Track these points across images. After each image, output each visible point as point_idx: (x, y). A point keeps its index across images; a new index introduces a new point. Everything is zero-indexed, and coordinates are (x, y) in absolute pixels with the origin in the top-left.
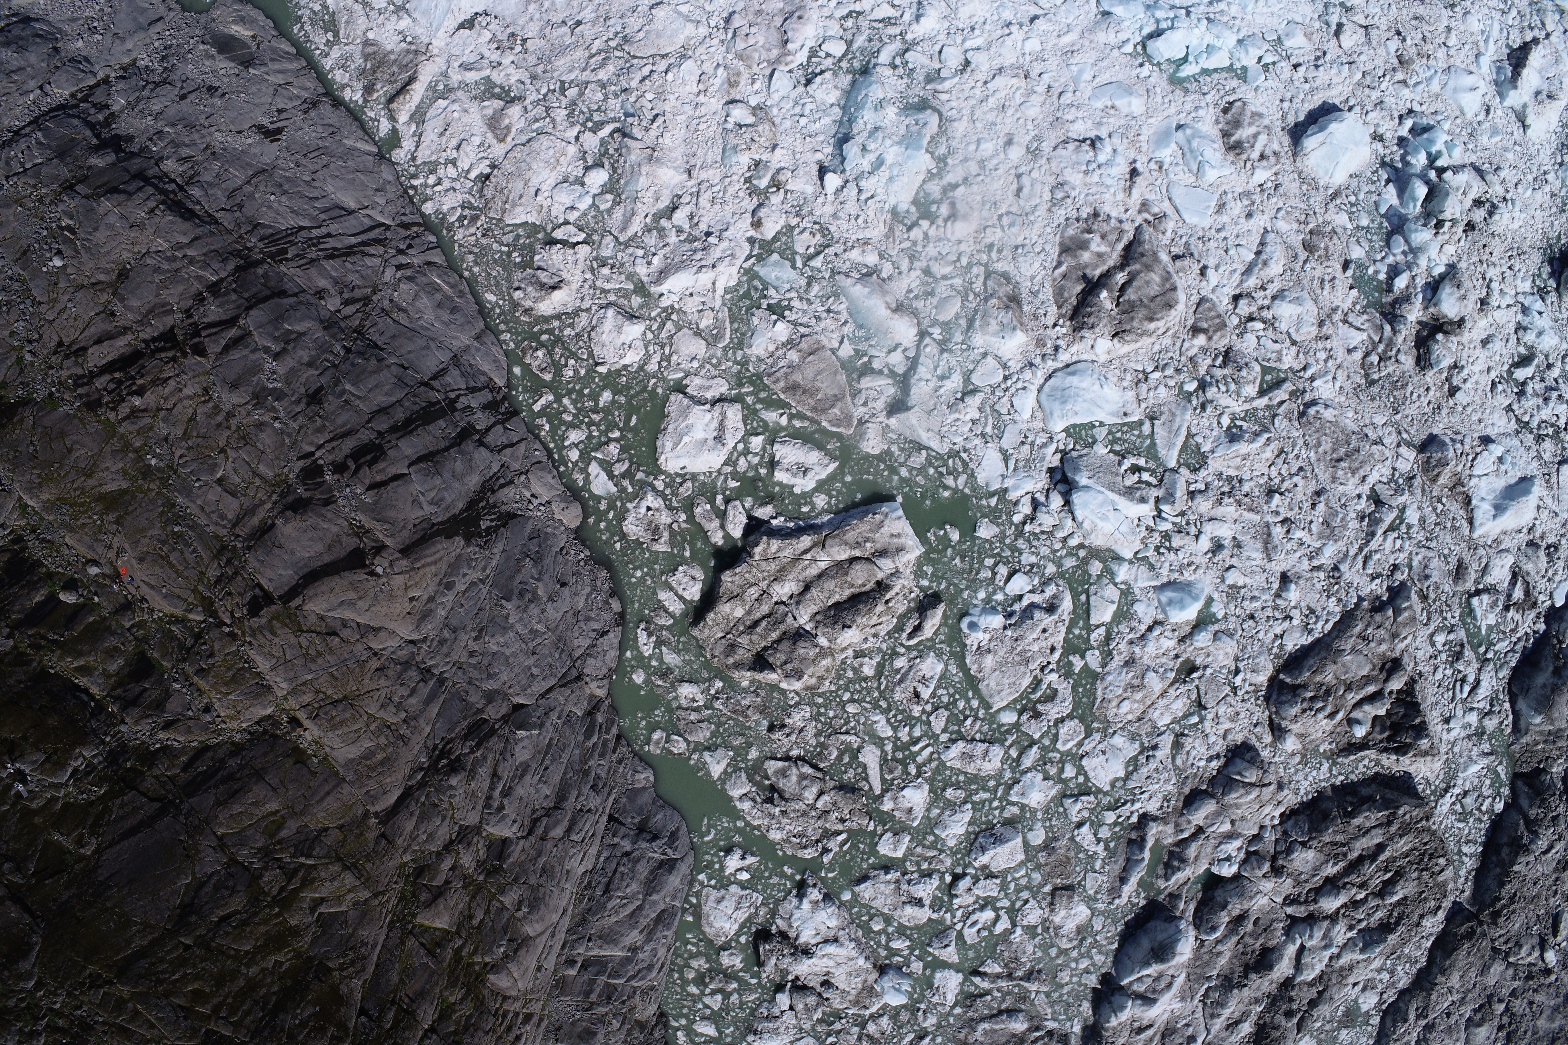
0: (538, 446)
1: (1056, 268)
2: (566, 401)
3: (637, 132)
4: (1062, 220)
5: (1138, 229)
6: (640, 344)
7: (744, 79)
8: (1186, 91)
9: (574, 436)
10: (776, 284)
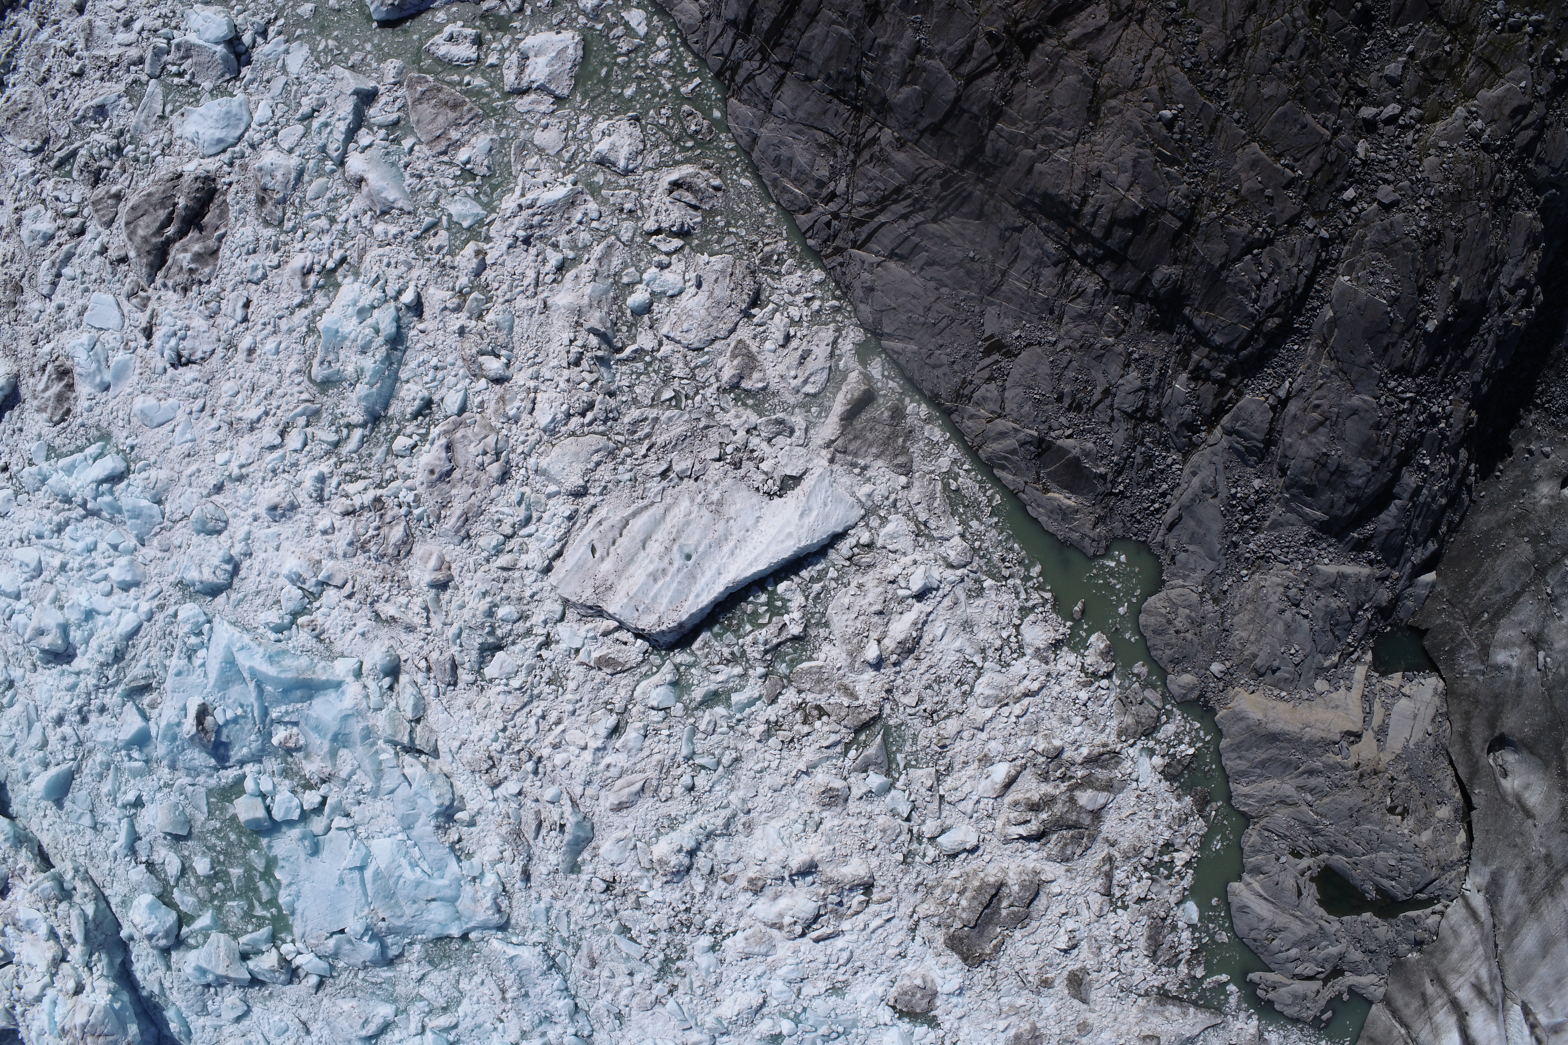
0: (695, 47)
1: (223, 235)
2: (668, 86)
3: (594, 341)
4: (214, 282)
5: (151, 279)
6: (596, 138)
7: (491, 407)
8: (98, 427)
9: (661, 56)
10: (467, 200)
